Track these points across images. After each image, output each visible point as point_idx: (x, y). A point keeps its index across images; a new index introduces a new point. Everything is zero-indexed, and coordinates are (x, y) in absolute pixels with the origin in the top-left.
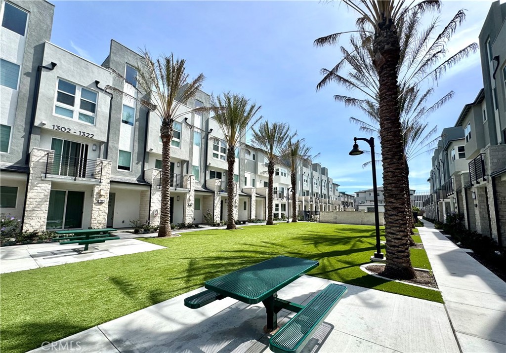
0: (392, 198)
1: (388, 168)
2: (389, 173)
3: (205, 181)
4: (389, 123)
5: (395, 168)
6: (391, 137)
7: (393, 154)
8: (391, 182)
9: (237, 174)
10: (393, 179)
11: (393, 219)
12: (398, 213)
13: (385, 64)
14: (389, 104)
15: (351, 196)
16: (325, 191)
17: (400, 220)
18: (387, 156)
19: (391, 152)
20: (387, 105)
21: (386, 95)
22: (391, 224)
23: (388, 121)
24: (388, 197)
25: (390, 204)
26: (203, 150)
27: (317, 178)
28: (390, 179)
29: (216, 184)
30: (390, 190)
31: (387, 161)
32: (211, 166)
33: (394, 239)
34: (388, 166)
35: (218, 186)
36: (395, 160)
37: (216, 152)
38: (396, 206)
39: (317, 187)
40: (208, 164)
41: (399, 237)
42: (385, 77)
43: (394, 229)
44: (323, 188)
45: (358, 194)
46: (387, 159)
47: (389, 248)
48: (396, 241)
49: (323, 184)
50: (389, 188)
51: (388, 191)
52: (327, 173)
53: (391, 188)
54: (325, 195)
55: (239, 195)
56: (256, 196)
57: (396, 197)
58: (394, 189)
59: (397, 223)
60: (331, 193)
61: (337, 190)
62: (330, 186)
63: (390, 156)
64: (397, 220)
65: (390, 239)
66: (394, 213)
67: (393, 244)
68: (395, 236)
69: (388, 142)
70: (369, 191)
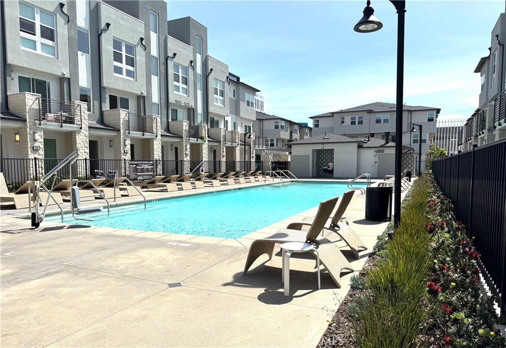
70: (340, 112)
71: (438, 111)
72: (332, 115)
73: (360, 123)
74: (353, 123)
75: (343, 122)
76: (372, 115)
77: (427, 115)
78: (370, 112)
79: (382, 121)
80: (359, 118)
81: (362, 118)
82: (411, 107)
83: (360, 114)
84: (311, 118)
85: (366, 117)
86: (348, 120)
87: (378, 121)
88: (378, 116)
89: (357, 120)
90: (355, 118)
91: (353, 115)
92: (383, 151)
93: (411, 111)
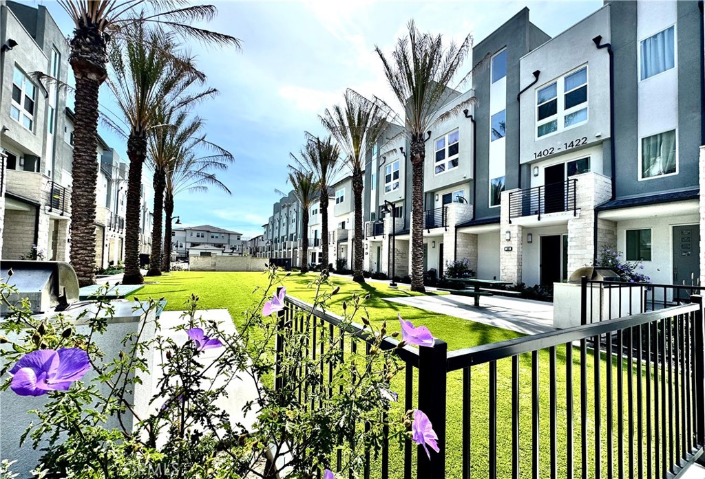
70: (191, 229)
71: (240, 235)
72: (185, 230)
73: (202, 236)
74: (198, 236)
75: (192, 235)
77: (235, 237)
78: (208, 232)
79: (215, 237)
81: (203, 234)
82: (229, 231)
83: (203, 232)
85: (206, 234)
86: (195, 234)
87: (213, 237)
88: (213, 234)
89: (200, 235)
91: (198, 232)
93: (229, 234)
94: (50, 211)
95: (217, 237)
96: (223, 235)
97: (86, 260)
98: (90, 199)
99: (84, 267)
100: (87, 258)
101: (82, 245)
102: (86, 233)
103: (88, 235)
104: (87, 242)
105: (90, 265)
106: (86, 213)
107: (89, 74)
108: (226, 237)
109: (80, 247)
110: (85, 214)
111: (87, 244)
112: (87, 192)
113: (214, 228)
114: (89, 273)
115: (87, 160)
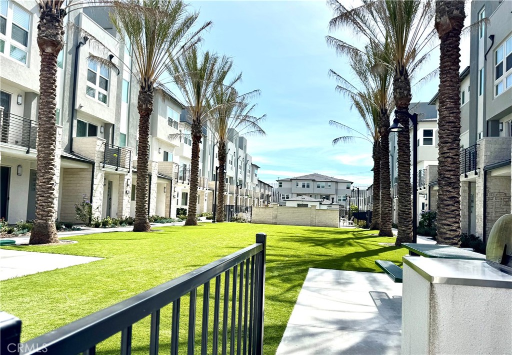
0: (450, 187)
1: (448, 153)
2: (449, 159)
3: (71, 140)
4: (452, 102)
5: (455, 154)
6: (453, 118)
7: (454, 138)
8: (450, 168)
9: (125, 132)
10: (452, 166)
11: (449, 210)
12: (454, 203)
13: (451, 32)
14: (453, 80)
15: (269, 186)
16: (241, 176)
17: (456, 210)
18: (447, 139)
19: (452, 135)
20: (451, 81)
21: (450, 69)
22: (447, 215)
23: (452, 100)
24: (445, 186)
25: (448, 193)
26: (68, 77)
27: (233, 154)
28: (449, 165)
29: (97, 148)
30: (448, 178)
31: (447, 144)
32: (83, 113)
33: (449, 231)
34: (448, 151)
35: (101, 152)
36: (455, 145)
37: (91, 85)
38: (453, 195)
39: (231, 168)
40: (77, 107)
41: (454, 228)
42: (450, 47)
43: (450, 220)
44: (239, 170)
45: (281, 183)
46: (447, 143)
47: (443, 240)
48: (452, 233)
49: (239, 163)
50: (447, 176)
51: (446, 179)
52: (245, 146)
53: (449, 176)
54: (241, 181)
55: (133, 171)
56: (158, 177)
57: (454, 185)
58: (452, 177)
59: (453, 214)
60: (248, 180)
61: (256, 175)
62: (248, 168)
63: (450, 140)
64: (454, 211)
65: (445, 231)
66: (451, 203)
67: (448, 236)
68: (450, 227)
69: (450, 124)
70: (296, 179)
71: (352, 183)
72: (291, 180)
73: (308, 187)
74: (304, 186)
75: (297, 185)
76: (315, 182)
77: (345, 186)
78: (314, 181)
79: (321, 187)
80: (307, 184)
81: (309, 184)
82: (337, 179)
83: (308, 182)
84: (277, 181)
85: (311, 184)
86: (300, 185)
87: (319, 187)
88: (319, 183)
89: (306, 185)
90: (305, 184)
91: (304, 182)
92: (331, 207)
93: (337, 182)
94: (104, 167)
95: (323, 187)
96: (330, 184)
97: (43, 206)
98: (47, 153)
99: (42, 211)
100: (43, 204)
101: (41, 193)
102: (43, 182)
103: (45, 184)
104: (44, 190)
105: (46, 209)
106: (44, 165)
107: (46, 49)
108: (333, 185)
109: (40, 195)
110: (44, 167)
111: (44, 192)
112: (45, 147)
113: (321, 176)
114: (46, 216)
115: (45, 121)
